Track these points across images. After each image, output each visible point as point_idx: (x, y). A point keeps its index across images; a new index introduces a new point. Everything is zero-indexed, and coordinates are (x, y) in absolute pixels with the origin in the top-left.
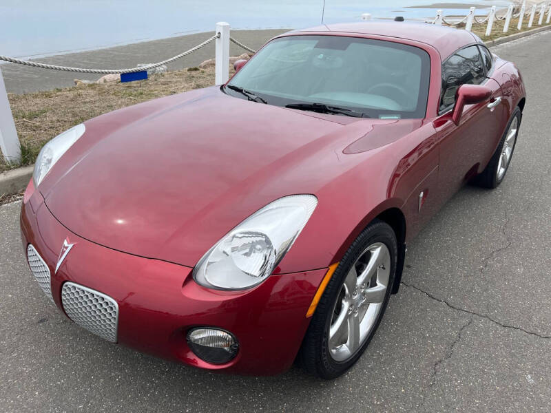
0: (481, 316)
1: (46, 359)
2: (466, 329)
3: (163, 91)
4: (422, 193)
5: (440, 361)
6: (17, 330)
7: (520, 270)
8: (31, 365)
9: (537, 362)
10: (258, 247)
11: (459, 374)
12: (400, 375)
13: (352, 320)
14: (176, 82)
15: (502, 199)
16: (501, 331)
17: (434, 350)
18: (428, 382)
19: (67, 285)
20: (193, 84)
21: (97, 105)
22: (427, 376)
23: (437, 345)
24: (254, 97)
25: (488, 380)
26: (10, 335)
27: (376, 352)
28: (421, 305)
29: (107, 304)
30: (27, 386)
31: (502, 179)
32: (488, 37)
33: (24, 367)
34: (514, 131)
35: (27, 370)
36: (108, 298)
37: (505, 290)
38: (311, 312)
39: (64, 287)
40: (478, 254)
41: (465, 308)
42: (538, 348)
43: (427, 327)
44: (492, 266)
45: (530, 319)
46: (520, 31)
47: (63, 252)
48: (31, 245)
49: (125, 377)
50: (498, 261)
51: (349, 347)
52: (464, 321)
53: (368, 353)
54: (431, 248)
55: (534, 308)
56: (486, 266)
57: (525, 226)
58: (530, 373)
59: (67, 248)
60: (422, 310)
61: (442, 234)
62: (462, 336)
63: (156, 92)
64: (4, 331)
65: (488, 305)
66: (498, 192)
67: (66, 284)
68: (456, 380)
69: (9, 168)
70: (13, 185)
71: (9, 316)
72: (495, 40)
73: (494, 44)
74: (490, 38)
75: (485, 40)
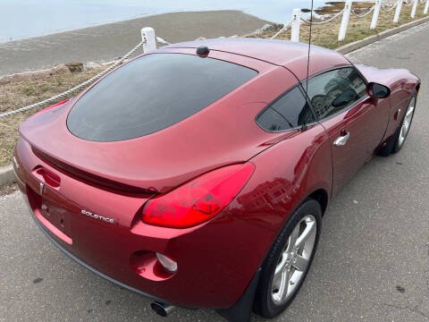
72: (380, 34)
73: (379, 38)
74: (375, 31)
75: (368, 35)
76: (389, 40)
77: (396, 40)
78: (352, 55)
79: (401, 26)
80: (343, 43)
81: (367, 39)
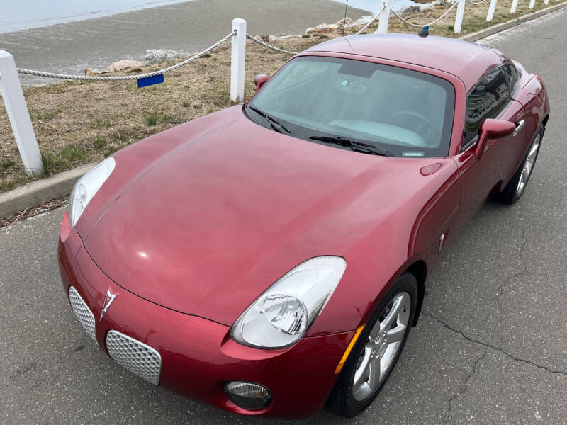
0: (495, 348)
1: (87, 388)
2: (480, 362)
3: (176, 85)
4: (443, 236)
5: (455, 397)
6: (56, 359)
7: (535, 298)
8: (74, 395)
9: (545, 398)
10: (290, 307)
11: (472, 410)
12: (418, 410)
13: (374, 363)
14: (188, 73)
15: (520, 216)
16: (514, 364)
17: (449, 385)
18: (444, 417)
19: (111, 333)
20: (206, 75)
21: (111, 102)
22: (442, 411)
23: (452, 379)
24: (278, 127)
25: (499, 415)
26: (51, 364)
27: (394, 386)
28: (438, 336)
29: (150, 354)
30: (73, 417)
31: (521, 195)
32: (512, 14)
33: (67, 397)
34: (535, 147)
35: (71, 400)
36: (152, 350)
37: (520, 320)
38: (339, 369)
39: (108, 334)
40: (493, 280)
41: (480, 339)
42: (547, 383)
43: (443, 360)
44: (507, 293)
45: (541, 352)
46: (547, 7)
47: (107, 302)
48: (72, 287)
49: (162, 409)
50: (514, 288)
51: (370, 385)
52: (479, 354)
53: (387, 387)
54: (448, 272)
55: (545, 340)
56: (502, 294)
57: (542, 248)
58: (539, 409)
59: (110, 298)
60: (438, 341)
61: (460, 256)
62: (476, 370)
63: (169, 86)
64: (44, 359)
65: (502, 336)
66: (516, 208)
67: (111, 331)
68: (469, 416)
69: (31, 180)
70: (36, 198)
71: (47, 343)
72: (520, 18)
73: (519, 22)
74: (515, 15)
75: (510, 18)
76: (528, 25)
77: (534, 25)
78: (501, 35)
79: (537, 12)
80: (491, 23)
81: (509, 22)
